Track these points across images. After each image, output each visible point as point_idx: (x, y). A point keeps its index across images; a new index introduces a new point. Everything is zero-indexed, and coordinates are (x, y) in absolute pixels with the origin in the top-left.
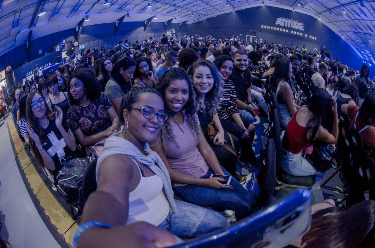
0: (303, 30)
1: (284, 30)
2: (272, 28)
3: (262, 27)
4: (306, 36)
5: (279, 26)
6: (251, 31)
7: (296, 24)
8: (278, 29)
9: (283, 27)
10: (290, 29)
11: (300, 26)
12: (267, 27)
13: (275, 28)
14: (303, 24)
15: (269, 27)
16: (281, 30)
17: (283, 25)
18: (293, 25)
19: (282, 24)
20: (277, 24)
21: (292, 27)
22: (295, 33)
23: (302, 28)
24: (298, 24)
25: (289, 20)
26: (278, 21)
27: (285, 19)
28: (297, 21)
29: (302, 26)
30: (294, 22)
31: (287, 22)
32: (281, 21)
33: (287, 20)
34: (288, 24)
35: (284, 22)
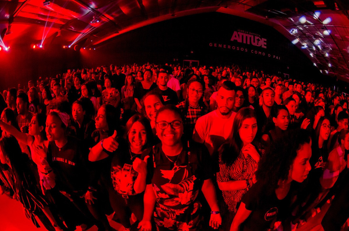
1: (242, 49)
2: (225, 46)
4: (269, 55)
7: (258, 40)
8: (234, 48)
9: (241, 45)
10: (250, 47)
11: (262, 43)
12: (218, 45)
13: (229, 47)
14: (266, 40)
15: (220, 45)
16: (238, 49)
17: (241, 42)
18: (254, 42)
20: (232, 40)
22: (256, 52)
23: (265, 45)
24: (260, 39)
25: (249, 34)
26: (234, 35)
27: (244, 33)
28: (260, 36)
29: (265, 41)
30: (255, 36)
31: (247, 37)
32: (239, 35)
33: (247, 34)
34: (248, 40)
35: (243, 36)
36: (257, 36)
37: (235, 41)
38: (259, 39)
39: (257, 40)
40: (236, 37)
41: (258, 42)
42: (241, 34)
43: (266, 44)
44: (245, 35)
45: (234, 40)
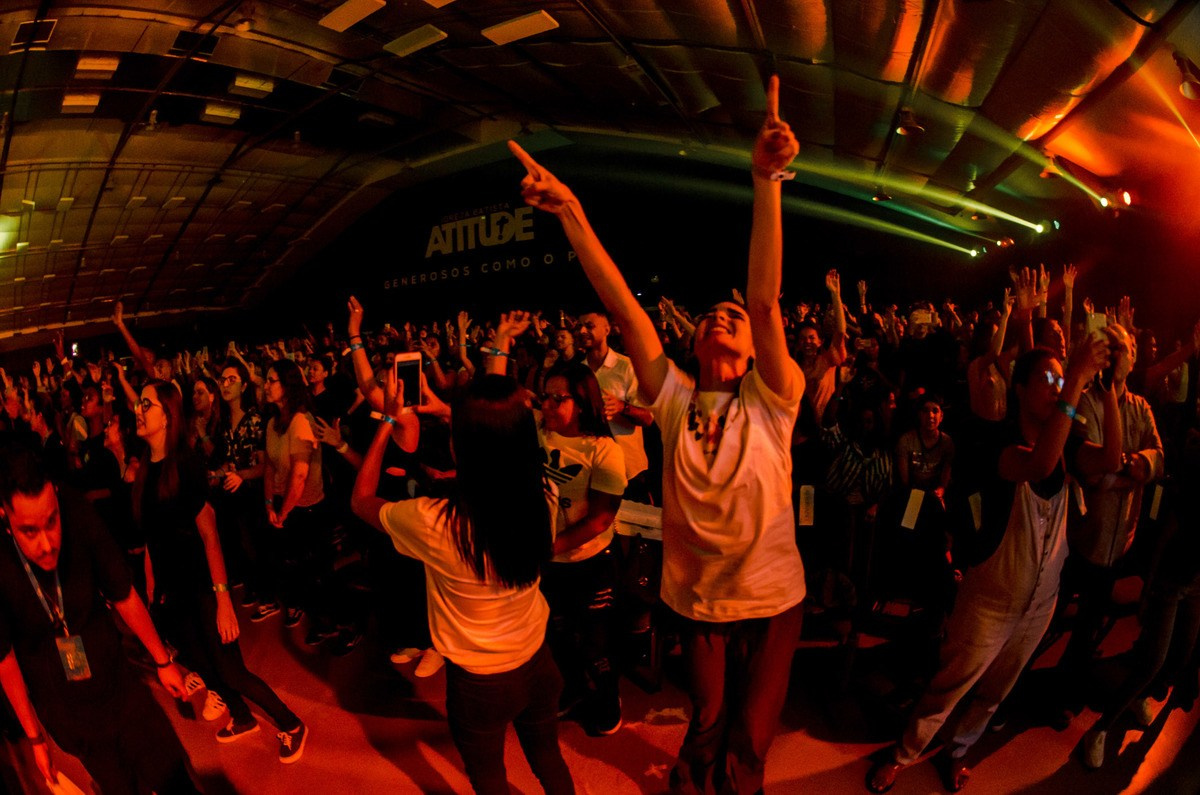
1: (455, 272)
4: (549, 259)
5: (437, 261)
7: (502, 222)
8: (434, 276)
11: (517, 225)
13: (423, 278)
16: (444, 274)
17: (451, 251)
18: (488, 234)
19: (447, 249)
20: (429, 254)
21: (485, 242)
22: (497, 267)
23: (526, 230)
24: (507, 215)
25: (471, 216)
26: (432, 240)
27: (459, 219)
28: (507, 206)
29: (526, 217)
30: (493, 216)
31: (465, 229)
32: (444, 234)
33: (468, 218)
34: (470, 236)
35: (454, 232)
36: (498, 211)
37: (437, 253)
38: (503, 218)
39: (498, 223)
40: (436, 241)
41: (501, 230)
42: (448, 227)
43: (529, 223)
44: (460, 225)
45: (434, 252)
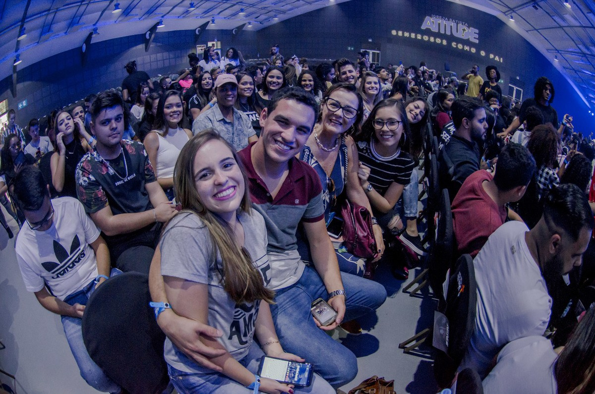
0: (477, 41)
1: (438, 41)
2: (413, 36)
3: (394, 32)
4: (483, 53)
5: (428, 32)
6: (370, 40)
7: (464, 30)
8: (426, 38)
9: (437, 35)
10: (451, 38)
11: (470, 34)
12: (403, 34)
13: (419, 37)
14: (477, 31)
15: (407, 34)
16: (432, 39)
17: (437, 31)
18: (457, 31)
19: (434, 29)
20: (423, 27)
21: (455, 34)
23: (475, 38)
24: (467, 29)
25: (449, 21)
26: (426, 22)
27: (441, 19)
28: (467, 24)
29: (475, 33)
30: (459, 24)
31: (445, 25)
32: (433, 22)
33: (446, 20)
34: (447, 29)
35: (439, 24)
36: (462, 25)
39: (462, 30)
41: (463, 33)
42: (435, 20)
43: (477, 36)
44: (443, 22)
45: (426, 28)
